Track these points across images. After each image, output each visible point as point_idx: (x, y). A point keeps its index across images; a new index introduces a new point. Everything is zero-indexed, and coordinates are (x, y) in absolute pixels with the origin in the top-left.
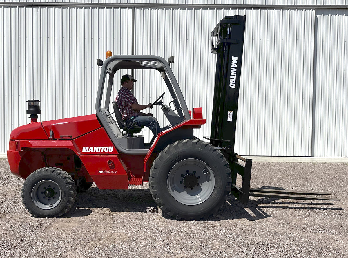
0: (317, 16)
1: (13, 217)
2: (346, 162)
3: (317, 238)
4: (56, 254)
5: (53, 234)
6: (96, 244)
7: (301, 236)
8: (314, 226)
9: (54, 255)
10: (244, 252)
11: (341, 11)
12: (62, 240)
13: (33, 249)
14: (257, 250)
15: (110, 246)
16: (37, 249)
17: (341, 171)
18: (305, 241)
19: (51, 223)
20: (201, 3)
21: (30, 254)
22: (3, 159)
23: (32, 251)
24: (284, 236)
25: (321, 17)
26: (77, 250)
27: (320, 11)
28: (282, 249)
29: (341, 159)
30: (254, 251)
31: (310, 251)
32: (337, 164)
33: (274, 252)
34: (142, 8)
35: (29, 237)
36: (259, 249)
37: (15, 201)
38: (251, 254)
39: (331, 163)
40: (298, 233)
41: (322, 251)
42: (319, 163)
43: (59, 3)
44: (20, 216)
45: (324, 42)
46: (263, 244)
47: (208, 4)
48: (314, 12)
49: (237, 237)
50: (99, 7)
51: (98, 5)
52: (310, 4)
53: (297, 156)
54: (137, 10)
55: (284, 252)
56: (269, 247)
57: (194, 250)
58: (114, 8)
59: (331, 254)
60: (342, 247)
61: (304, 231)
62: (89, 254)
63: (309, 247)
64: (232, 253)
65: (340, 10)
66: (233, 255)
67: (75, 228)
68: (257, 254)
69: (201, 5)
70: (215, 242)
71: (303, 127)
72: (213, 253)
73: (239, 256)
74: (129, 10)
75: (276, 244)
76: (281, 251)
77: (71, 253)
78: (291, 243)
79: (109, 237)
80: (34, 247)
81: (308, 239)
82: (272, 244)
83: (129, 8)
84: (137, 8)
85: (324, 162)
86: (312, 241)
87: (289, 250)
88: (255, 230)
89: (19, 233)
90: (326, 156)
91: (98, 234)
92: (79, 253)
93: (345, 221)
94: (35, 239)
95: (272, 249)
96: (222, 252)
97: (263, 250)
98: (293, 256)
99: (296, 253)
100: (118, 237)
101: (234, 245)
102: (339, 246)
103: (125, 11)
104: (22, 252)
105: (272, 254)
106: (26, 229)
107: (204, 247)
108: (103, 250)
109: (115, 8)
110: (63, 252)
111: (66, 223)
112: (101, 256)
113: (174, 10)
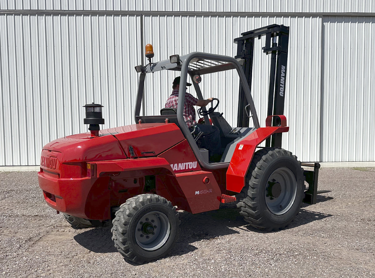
0: (324, 23)
1: (4, 232)
2: (351, 167)
3: (306, 241)
4: (38, 269)
5: (41, 248)
6: (83, 257)
7: (291, 240)
8: (307, 229)
9: (36, 270)
10: (232, 257)
11: (347, 18)
12: (49, 254)
13: (16, 264)
14: (245, 255)
15: (97, 259)
16: (20, 264)
17: (345, 176)
18: (294, 245)
19: (42, 236)
21: (12, 269)
22: (10, 172)
23: (14, 266)
24: (275, 240)
25: (328, 25)
26: (62, 264)
27: (326, 18)
28: (270, 254)
29: (349, 164)
30: (242, 256)
31: (297, 254)
32: (343, 168)
33: (261, 257)
34: (150, 15)
35: (15, 252)
36: (247, 255)
37: (10, 215)
38: (238, 260)
39: (337, 168)
40: (289, 237)
41: (308, 254)
42: (326, 168)
44: (12, 230)
45: (331, 50)
46: (252, 249)
47: (218, 11)
48: (321, 19)
49: (229, 243)
50: (106, 15)
51: (105, 12)
52: (317, 12)
54: (146, 17)
55: (270, 257)
56: (257, 252)
57: (183, 258)
58: (122, 16)
59: (316, 257)
60: (329, 250)
61: (295, 235)
62: (74, 267)
63: (297, 250)
64: (219, 259)
66: (220, 261)
67: (65, 242)
68: (244, 259)
69: (210, 12)
70: (206, 249)
71: (311, 133)
72: (201, 260)
73: (225, 262)
74: (137, 17)
75: (265, 248)
76: (268, 255)
77: (54, 267)
78: (280, 247)
80: (17, 262)
81: (297, 243)
82: (260, 249)
85: (330, 167)
86: (301, 244)
87: (276, 255)
88: (247, 236)
89: (6, 248)
90: (334, 161)
92: (63, 267)
93: (338, 224)
94: (21, 254)
95: (260, 253)
96: (210, 259)
97: (251, 255)
98: (278, 260)
99: (282, 257)
100: (109, 248)
101: (224, 251)
102: (326, 249)
103: (133, 18)
104: (4, 268)
105: (258, 259)
106: (14, 243)
107: (194, 255)
108: (89, 263)
110: (47, 266)
111: (58, 236)
112: (85, 269)
113: (183, 18)
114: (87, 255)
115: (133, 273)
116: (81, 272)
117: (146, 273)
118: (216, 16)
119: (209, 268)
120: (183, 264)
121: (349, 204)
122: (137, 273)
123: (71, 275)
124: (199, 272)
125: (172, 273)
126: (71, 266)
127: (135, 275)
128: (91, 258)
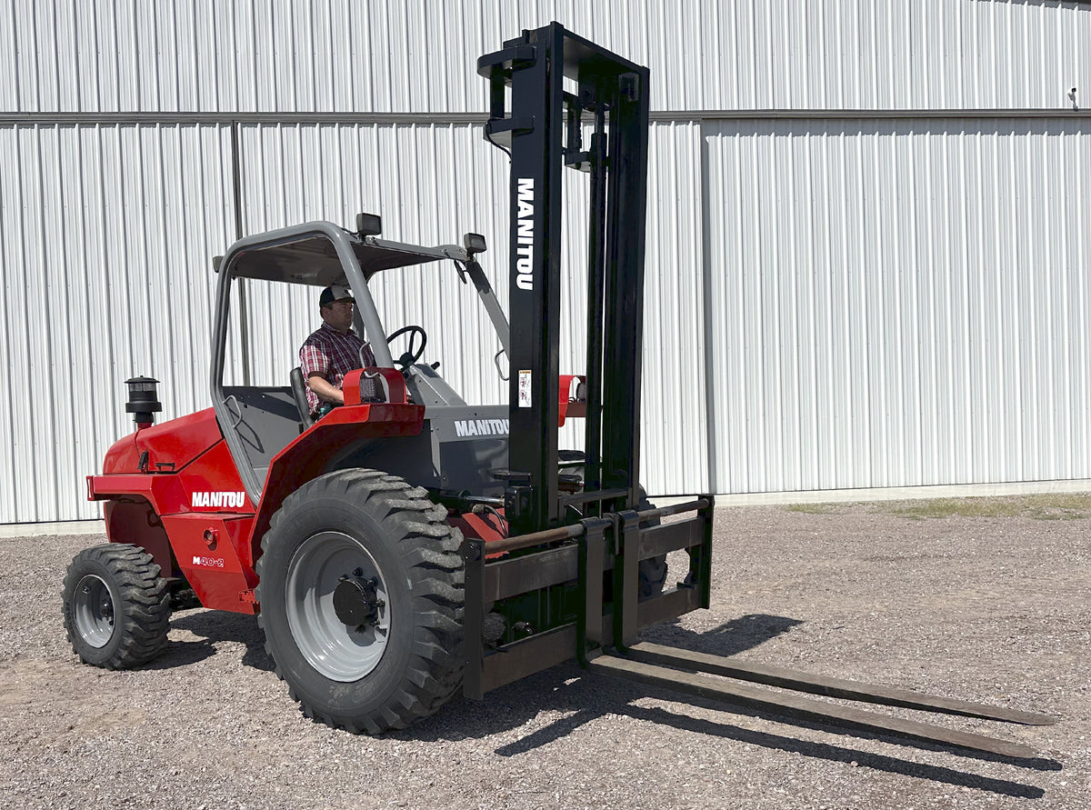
0: (707, 138)
11: (765, 124)
15: (87, 742)
20: (413, 111)
25: (715, 141)
27: (712, 126)
29: (784, 496)
32: (763, 508)
34: (257, 124)
39: (747, 507)
43: (29, 113)
45: (726, 205)
47: (432, 111)
48: (697, 127)
50: (141, 121)
51: (138, 117)
52: (688, 109)
53: (675, 494)
54: (245, 129)
62: (25, 764)
65: (761, 121)
69: (413, 114)
71: (684, 420)
74: (223, 130)
79: (95, 720)
83: (223, 125)
84: (244, 124)
90: (746, 491)
91: (69, 717)
100: (121, 719)
103: (211, 133)
108: (66, 752)
109: (183, 124)
112: (54, 766)
113: (342, 129)
114: (63, 735)
115: (171, 771)
116: (41, 773)
117: (204, 770)
118: (428, 125)
119: (363, 751)
120: (302, 746)
121: (750, 592)
122: (182, 770)
123: (15, 780)
124: (336, 761)
125: (270, 767)
126: (20, 760)
127: (176, 774)
128: (72, 742)
